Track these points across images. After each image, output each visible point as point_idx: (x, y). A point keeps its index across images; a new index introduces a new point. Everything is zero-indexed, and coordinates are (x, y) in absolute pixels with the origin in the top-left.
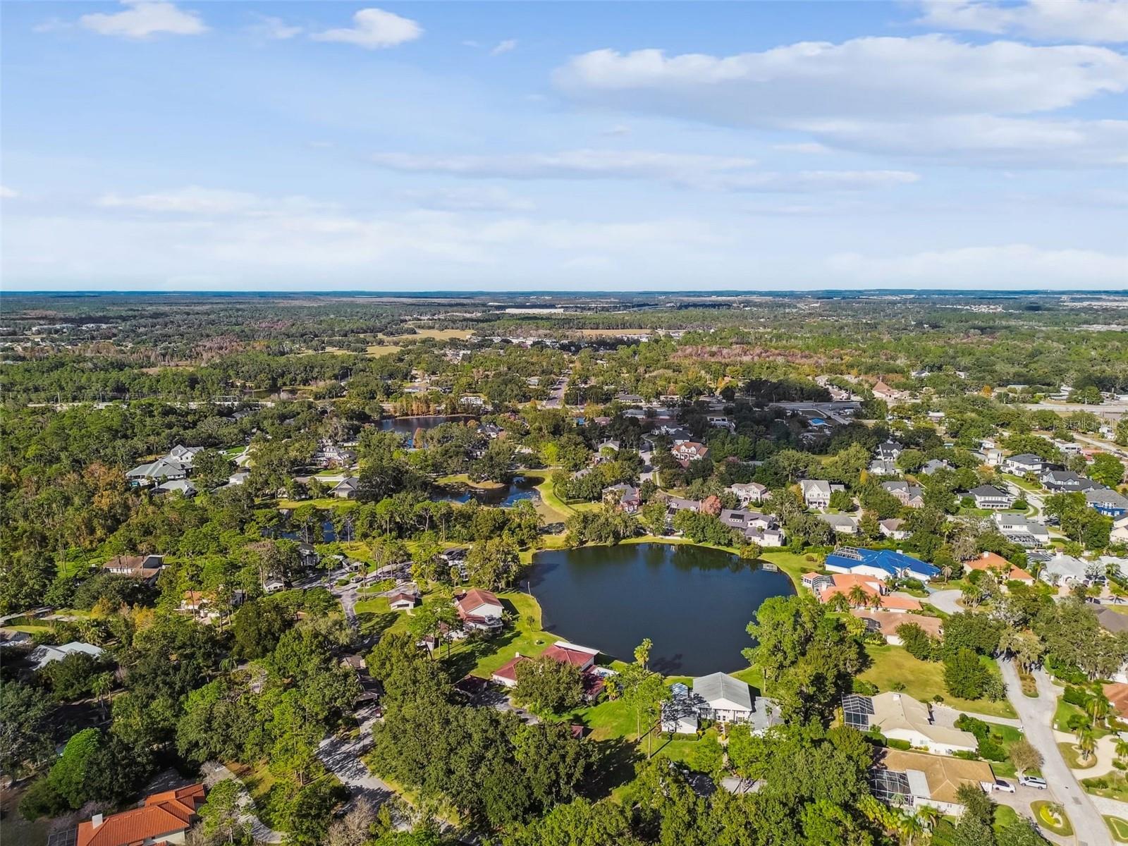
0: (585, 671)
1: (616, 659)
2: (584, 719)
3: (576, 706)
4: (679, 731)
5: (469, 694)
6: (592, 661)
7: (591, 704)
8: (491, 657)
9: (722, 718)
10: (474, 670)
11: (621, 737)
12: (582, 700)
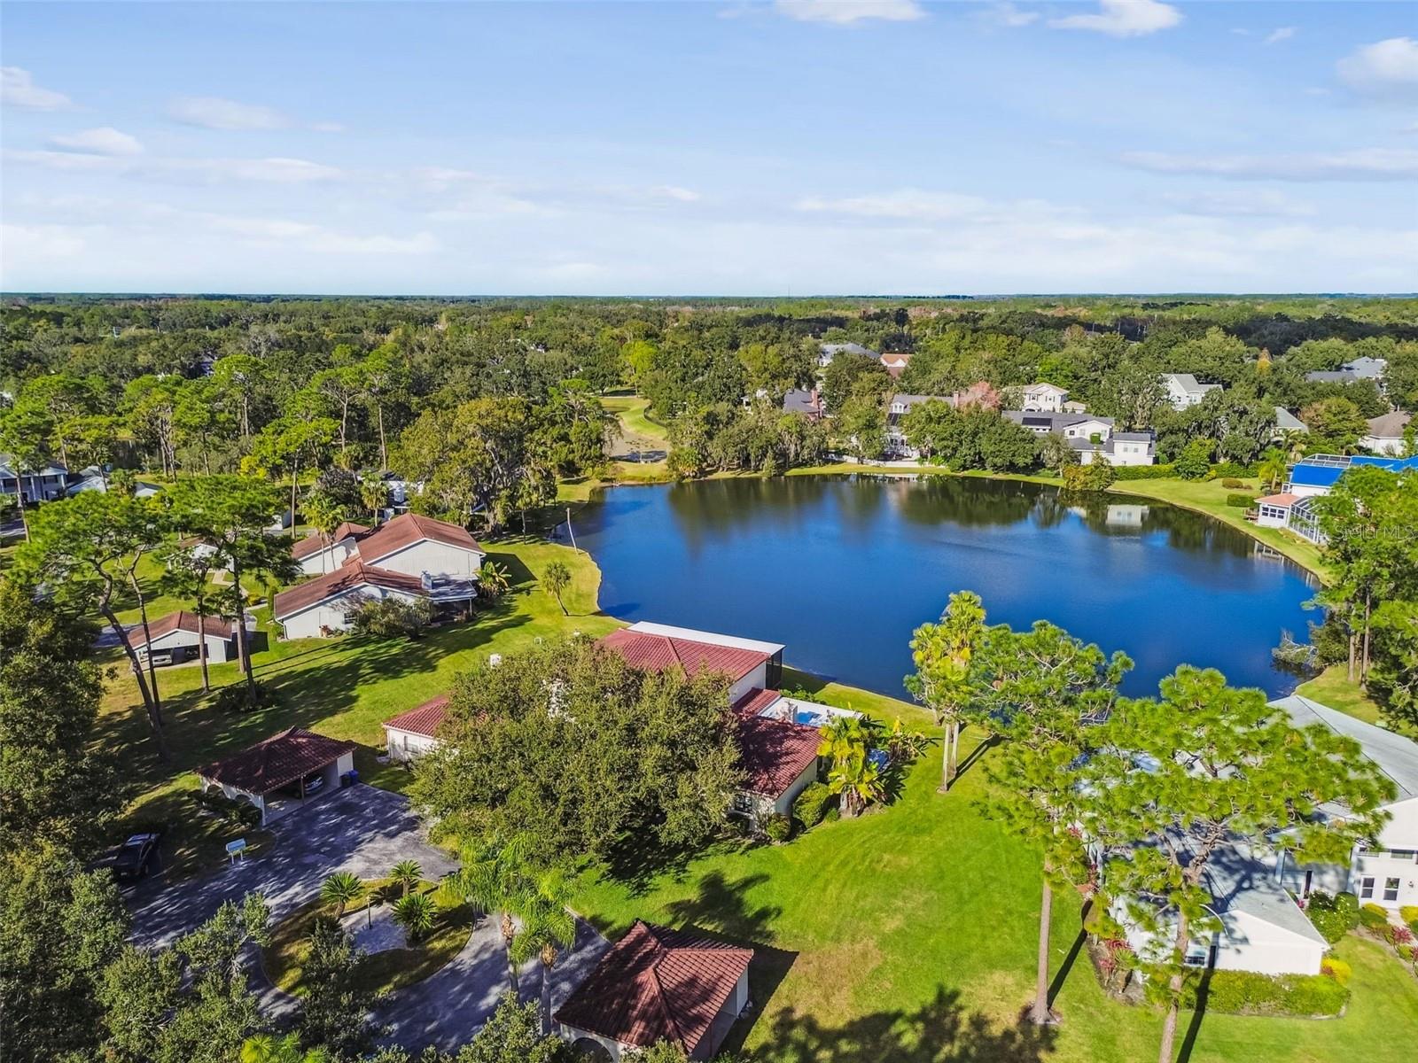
0: (739, 705)
1: (834, 680)
2: (754, 899)
3: (707, 841)
4: (1228, 961)
5: (257, 801)
6: (758, 677)
7: (771, 832)
8: (412, 679)
9: (1380, 889)
10: (338, 718)
11: (945, 999)
12: (733, 817)
